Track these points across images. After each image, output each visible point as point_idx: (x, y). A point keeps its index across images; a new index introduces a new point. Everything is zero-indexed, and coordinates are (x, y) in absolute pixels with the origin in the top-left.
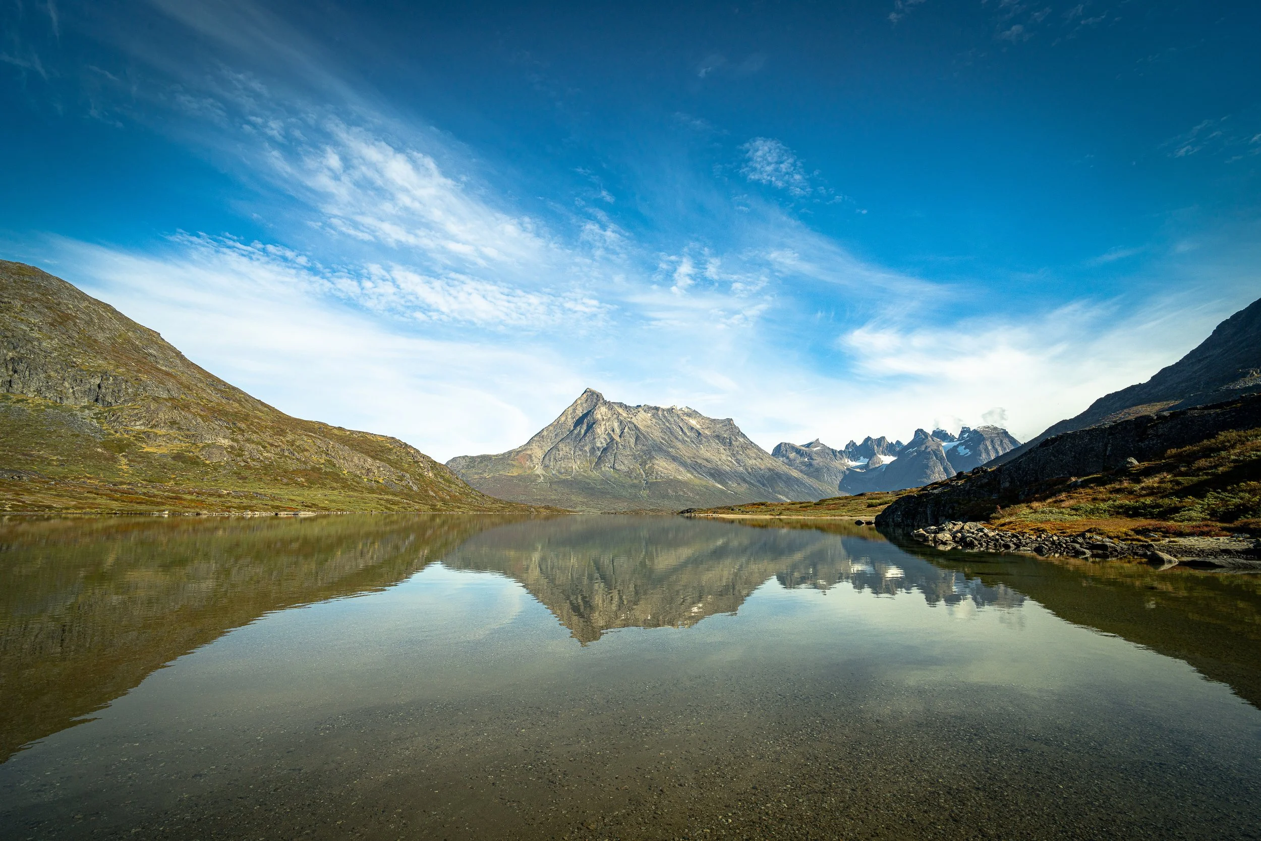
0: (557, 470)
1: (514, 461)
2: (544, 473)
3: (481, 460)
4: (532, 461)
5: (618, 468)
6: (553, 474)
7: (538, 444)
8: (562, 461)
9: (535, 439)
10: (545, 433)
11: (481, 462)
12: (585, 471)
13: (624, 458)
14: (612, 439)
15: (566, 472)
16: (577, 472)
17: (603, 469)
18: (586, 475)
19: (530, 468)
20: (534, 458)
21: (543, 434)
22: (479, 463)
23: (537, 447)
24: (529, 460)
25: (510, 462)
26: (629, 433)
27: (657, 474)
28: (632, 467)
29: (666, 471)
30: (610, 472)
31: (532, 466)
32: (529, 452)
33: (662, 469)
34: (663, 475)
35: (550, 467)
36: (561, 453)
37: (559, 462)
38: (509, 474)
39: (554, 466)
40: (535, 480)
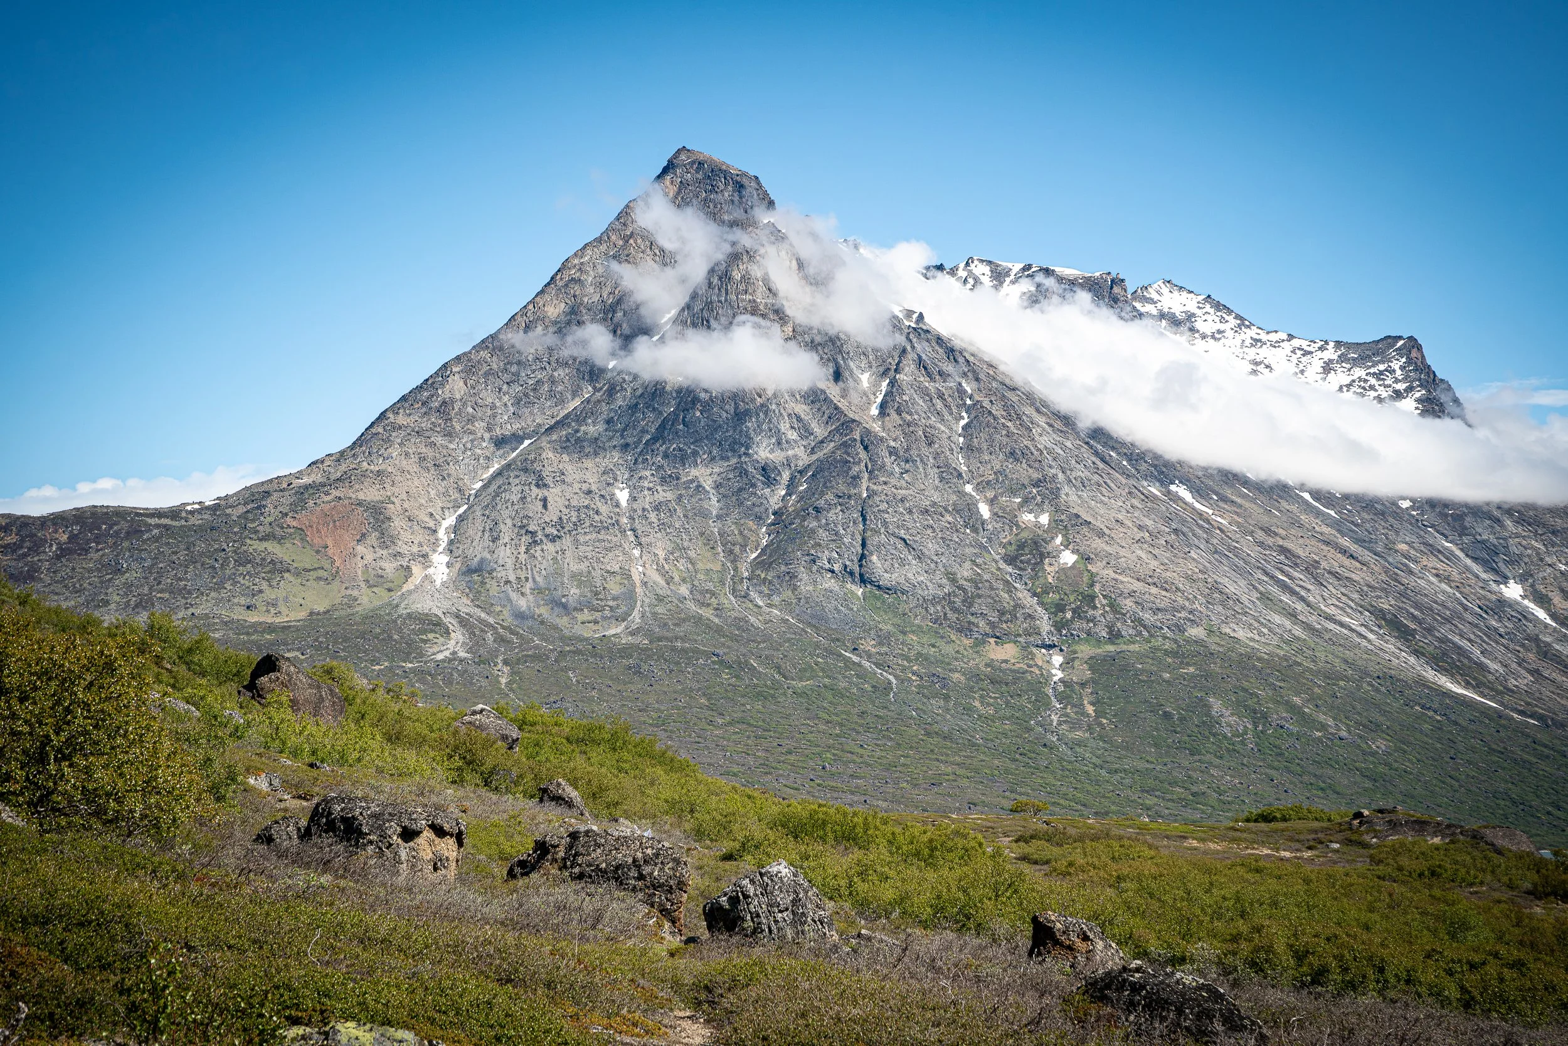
0: (538, 590)
1: (280, 540)
2: (465, 606)
3: (72, 538)
4: (386, 539)
5: (886, 579)
6: (520, 616)
7: (415, 446)
8: (567, 541)
9: (401, 419)
10: (456, 387)
11: (74, 549)
12: (702, 596)
13: (916, 522)
14: (842, 424)
15: (594, 601)
16: (660, 599)
17: (805, 586)
18: (707, 613)
19: (376, 580)
20: (398, 523)
21: (444, 393)
22: (64, 552)
23: (411, 465)
24: (373, 538)
25: (255, 546)
26: (925, 393)
27: (1114, 607)
28: (965, 572)
29: (1163, 599)
30: (846, 599)
31: (389, 567)
32: (370, 493)
33: (1138, 586)
34: (1147, 616)
35: (500, 574)
36: (554, 494)
37: (550, 547)
38: (253, 618)
39: (518, 565)
40: (411, 649)
